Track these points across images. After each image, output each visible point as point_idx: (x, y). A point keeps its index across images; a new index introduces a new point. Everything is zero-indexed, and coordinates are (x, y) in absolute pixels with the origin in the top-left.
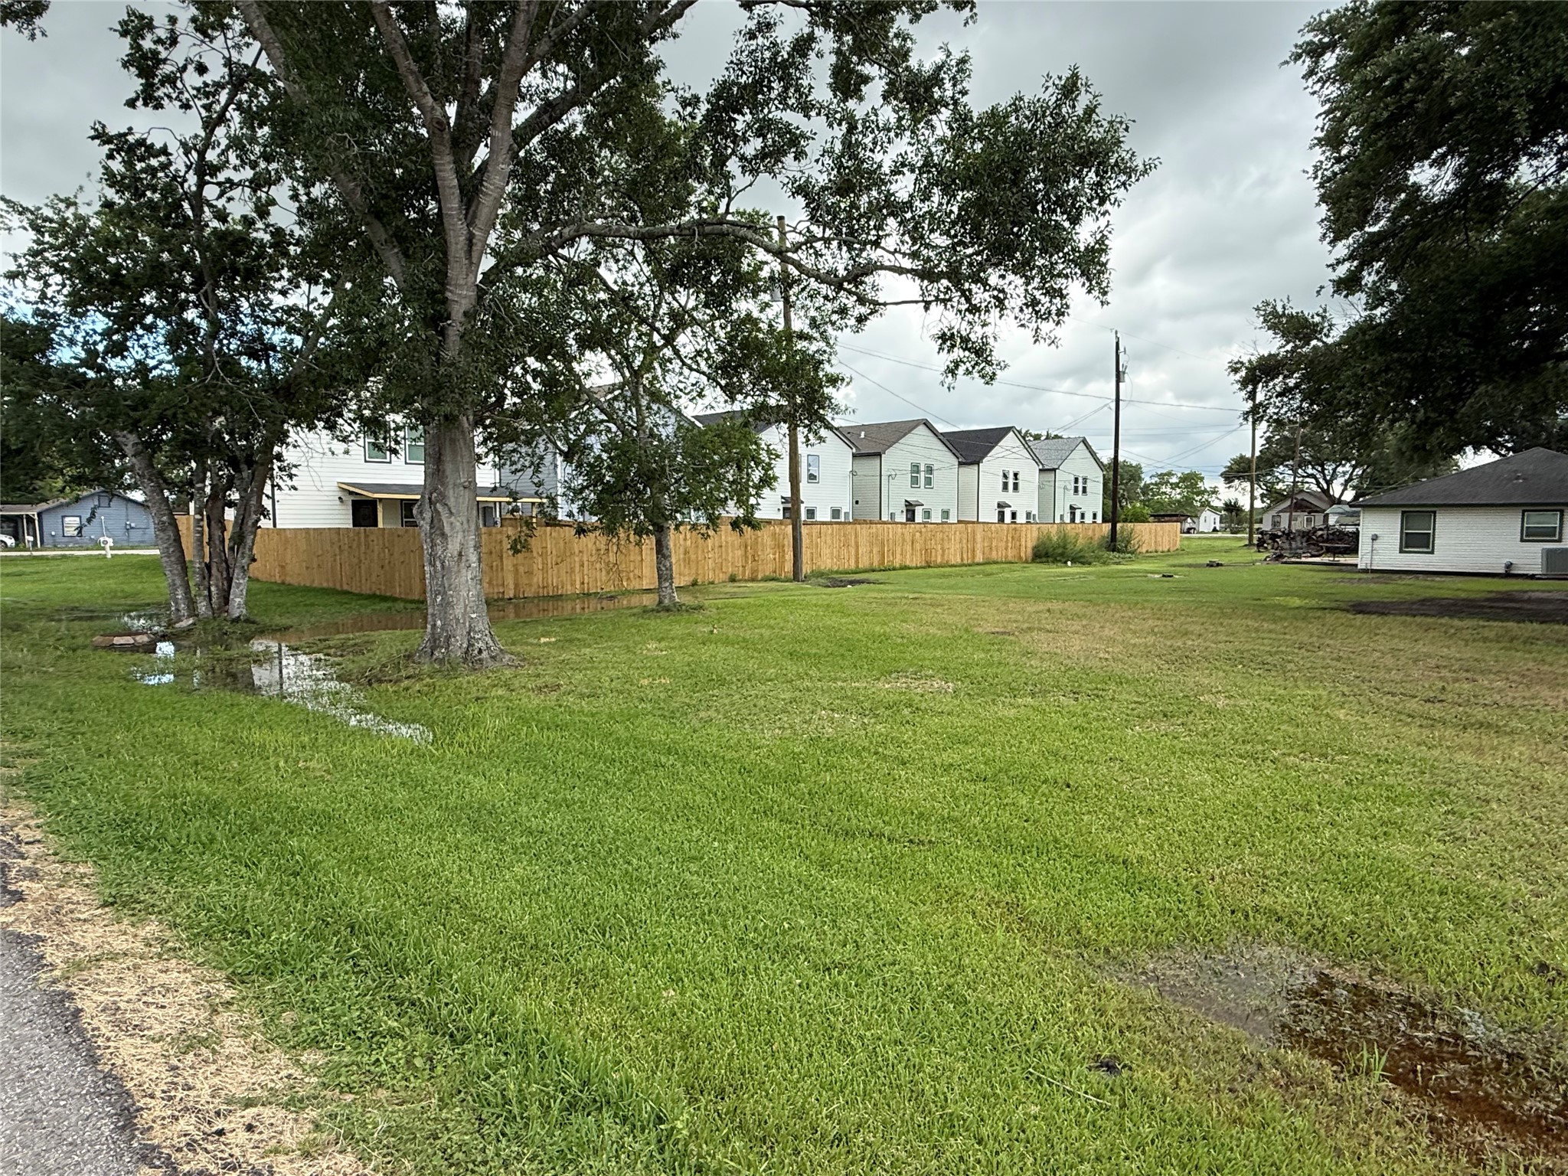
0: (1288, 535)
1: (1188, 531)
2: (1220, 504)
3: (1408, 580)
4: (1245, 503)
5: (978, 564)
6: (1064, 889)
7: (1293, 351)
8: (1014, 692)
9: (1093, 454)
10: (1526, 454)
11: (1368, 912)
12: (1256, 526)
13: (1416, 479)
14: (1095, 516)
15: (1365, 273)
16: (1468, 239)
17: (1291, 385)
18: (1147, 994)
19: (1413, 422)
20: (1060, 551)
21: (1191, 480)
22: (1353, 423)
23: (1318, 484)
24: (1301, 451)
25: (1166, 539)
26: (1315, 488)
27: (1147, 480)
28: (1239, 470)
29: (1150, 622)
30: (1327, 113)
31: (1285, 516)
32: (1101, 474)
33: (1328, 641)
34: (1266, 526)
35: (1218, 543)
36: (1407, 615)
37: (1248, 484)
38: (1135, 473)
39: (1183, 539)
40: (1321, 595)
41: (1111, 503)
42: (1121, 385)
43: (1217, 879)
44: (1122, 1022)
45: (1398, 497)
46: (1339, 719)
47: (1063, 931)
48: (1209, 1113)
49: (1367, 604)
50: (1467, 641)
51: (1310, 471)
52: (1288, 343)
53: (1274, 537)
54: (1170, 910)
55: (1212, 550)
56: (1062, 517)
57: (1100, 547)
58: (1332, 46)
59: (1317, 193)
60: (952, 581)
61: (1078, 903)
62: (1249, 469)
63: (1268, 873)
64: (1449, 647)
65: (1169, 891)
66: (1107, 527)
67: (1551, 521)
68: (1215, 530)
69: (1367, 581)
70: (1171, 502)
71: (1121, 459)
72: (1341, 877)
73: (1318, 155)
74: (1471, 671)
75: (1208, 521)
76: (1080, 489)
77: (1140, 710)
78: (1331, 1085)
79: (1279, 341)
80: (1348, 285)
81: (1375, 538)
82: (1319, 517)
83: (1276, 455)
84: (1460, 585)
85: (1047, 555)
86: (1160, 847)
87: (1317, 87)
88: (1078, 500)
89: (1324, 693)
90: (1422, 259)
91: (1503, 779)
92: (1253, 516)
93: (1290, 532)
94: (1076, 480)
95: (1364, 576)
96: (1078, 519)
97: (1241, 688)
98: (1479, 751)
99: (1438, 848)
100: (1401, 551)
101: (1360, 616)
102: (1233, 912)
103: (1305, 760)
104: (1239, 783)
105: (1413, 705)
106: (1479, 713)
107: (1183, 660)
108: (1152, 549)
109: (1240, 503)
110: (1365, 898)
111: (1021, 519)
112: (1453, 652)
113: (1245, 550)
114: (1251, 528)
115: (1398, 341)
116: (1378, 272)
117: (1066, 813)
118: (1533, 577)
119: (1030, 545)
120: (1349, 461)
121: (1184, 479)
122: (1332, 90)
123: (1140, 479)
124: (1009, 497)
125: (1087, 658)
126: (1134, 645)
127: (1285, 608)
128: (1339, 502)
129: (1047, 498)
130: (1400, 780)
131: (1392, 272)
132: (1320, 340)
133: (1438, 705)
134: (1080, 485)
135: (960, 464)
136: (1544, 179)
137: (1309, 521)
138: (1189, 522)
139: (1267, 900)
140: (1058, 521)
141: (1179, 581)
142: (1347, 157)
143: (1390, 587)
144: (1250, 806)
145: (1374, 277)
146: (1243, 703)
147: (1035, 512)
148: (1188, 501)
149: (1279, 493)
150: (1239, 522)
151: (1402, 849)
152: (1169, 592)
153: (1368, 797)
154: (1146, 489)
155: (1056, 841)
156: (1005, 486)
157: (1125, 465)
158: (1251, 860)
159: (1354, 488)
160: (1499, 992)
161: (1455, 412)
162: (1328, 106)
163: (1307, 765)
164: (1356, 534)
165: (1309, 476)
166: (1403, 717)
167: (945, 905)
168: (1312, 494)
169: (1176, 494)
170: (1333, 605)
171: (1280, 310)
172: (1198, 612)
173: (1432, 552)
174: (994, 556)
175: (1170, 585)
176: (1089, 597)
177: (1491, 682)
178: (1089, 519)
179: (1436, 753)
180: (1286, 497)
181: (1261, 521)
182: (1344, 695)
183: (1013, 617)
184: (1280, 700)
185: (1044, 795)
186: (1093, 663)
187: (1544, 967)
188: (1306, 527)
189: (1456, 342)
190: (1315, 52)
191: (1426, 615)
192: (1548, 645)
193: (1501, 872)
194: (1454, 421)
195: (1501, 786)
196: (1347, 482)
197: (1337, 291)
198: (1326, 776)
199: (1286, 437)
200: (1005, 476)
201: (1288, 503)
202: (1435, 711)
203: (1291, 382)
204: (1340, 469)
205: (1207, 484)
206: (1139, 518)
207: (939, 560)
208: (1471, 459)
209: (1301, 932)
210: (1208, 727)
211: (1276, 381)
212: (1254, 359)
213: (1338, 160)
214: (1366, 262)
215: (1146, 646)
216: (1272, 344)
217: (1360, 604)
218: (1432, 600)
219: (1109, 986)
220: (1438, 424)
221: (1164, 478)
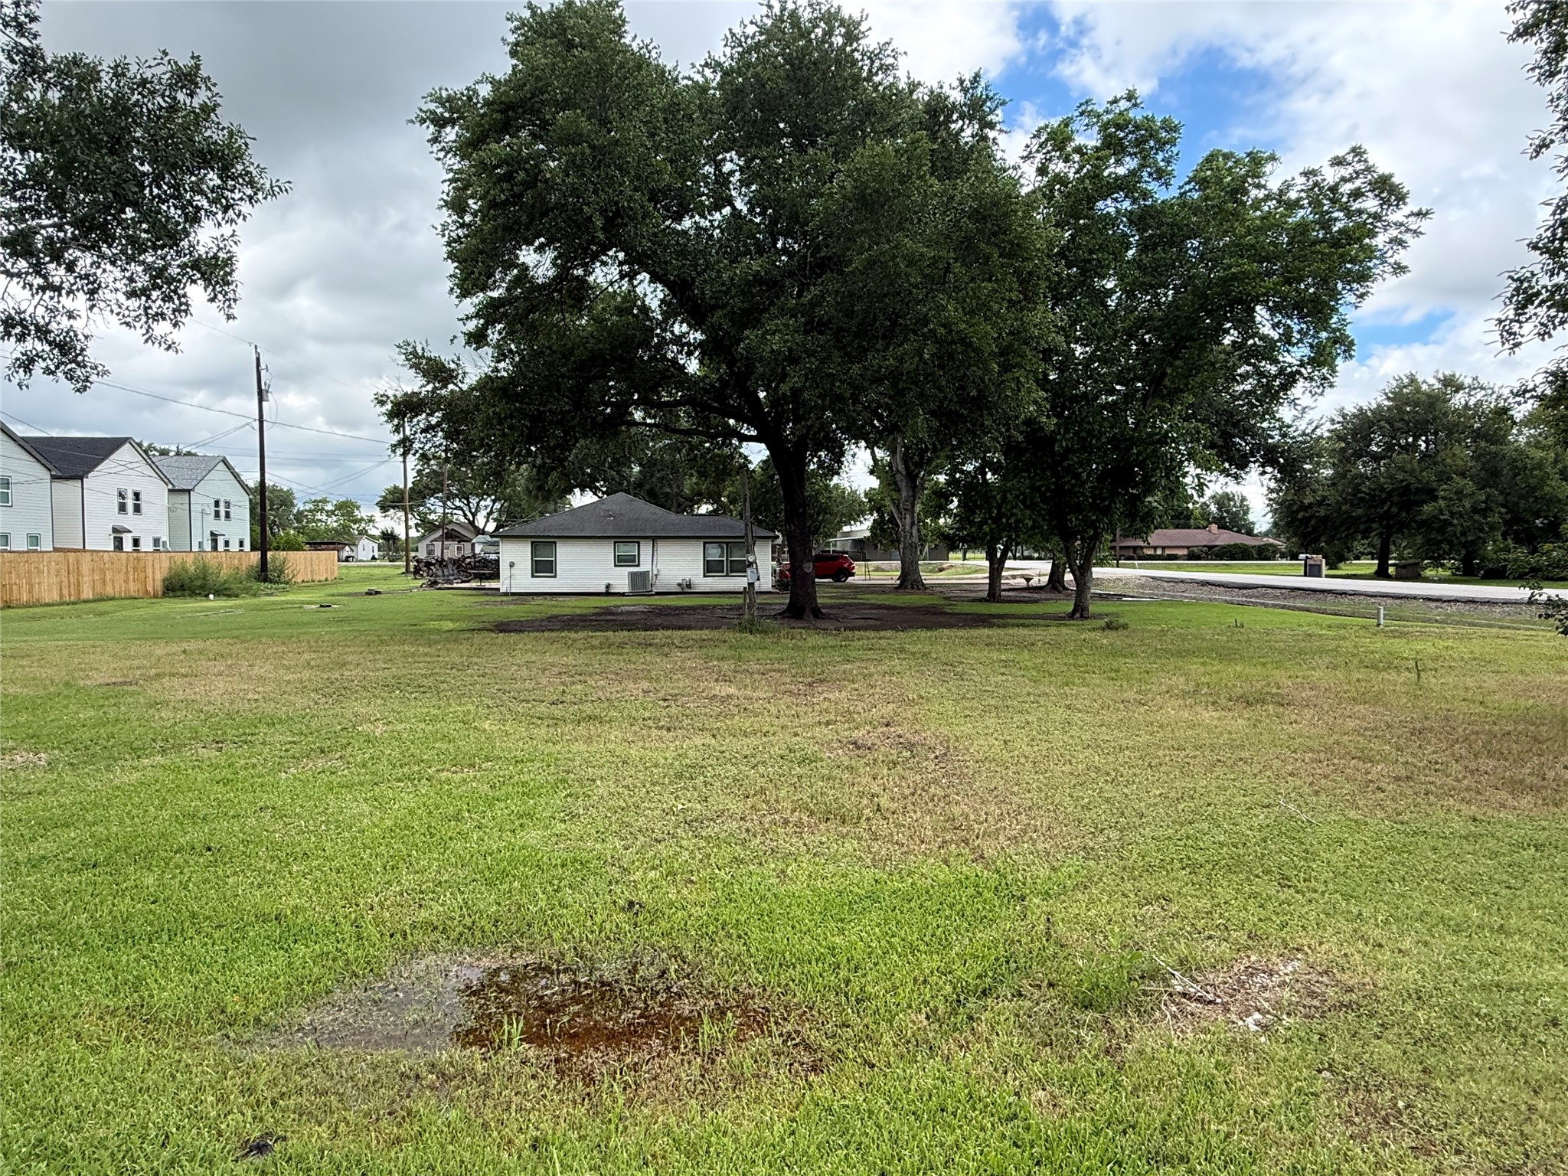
0: (441, 562)
1: (347, 559)
2: (377, 533)
3: (539, 600)
4: (400, 531)
5: (86, 601)
6: (204, 969)
7: (433, 391)
8: (137, 752)
9: (236, 476)
10: (614, 497)
11: (509, 898)
12: (413, 554)
13: (542, 514)
14: (241, 544)
15: (489, 331)
16: (564, 319)
17: (433, 423)
18: (303, 1051)
19: (534, 466)
20: (199, 583)
21: (346, 508)
22: (488, 463)
23: (465, 515)
24: (448, 485)
25: (322, 568)
26: (462, 519)
27: (300, 506)
28: (392, 501)
29: (306, 656)
30: (451, 181)
31: (438, 545)
32: (247, 498)
33: (475, 660)
34: (422, 554)
35: (376, 571)
36: (538, 631)
37: (403, 513)
38: (285, 500)
39: (340, 568)
40: (471, 617)
41: (258, 529)
42: (264, 403)
43: (377, 908)
44: (275, 1092)
45: (528, 529)
46: (485, 730)
47: (202, 1016)
48: (369, 1146)
49: (508, 624)
50: (580, 649)
51: (457, 503)
52: (428, 383)
53: (428, 564)
54: (328, 954)
55: (370, 578)
56: (200, 544)
57: (249, 577)
58: (452, 122)
59: (445, 249)
60: (46, 624)
61: (221, 979)
62: (402, 500)
63: (424, 887)
64: (567, 656)
65: (327, 934)
66: (256, 556)
67: (630, 550)
68: (374, 558)
69: (508, 603)
70: (328, 530)
71: (268, 483)
72: (487, 873)
73: (446, 216)
74: (583, 673)
75: (366, 549)
76: (222, 514)
77: (295, 750)
78: (479, 1067)
79: (420, 381)
80: (477, 339)
81: (512, 565)
82: (468, 546)
83: (427, 487)
84: (576, 604)
85: (182, 588)
86: (317, 890)
87: (441, 154)
88: (221, 526)
89: (472, 708)
90: (532, 329)
91: (604, 760)
92: (408, 546)
93: (443, 560)
94: (217, 503)
95: (505, 598)
96: (221, 547)
97: (399, 713)
98: (589, 740)
99: (560, 827)
100: (533, 576)
101: (501, 635)
102: (392, 936)
103: (455, 772)
104: (396, 806)
105: (542, 708)
106: (588, 708)
107: (340, 692)
108: (309, 578)
109: (397, 532)
110: (506, 886)
111: (147, 546)
112: (570, 660)
113: (403, 578)
114: (407, 556)
115: (517, 394)
116: (500, 333)
117: (206, 881)
118: (623, 594)
119: (159, 577)
120: (489, 496)
121: (340, 506)
122: (453, 161)
123: (293, 505)
124: (128, 520)
125: (232, 702)
126: (289, 682)
127: (438, 631)
128: (483, 532)
129: (181, 524)
130: (532, 776)
131: (511, 333)
132: (456, 384)
133: (560, 706)
134: (222, 510)
135: (54, 478)
136: (611, 284)
137: (459, 549)
138: (346, 552)
139: (424, 914)
140: (195, 548)
141: (336, 611)
142: (469, 225)
143: (525, 608)
144: (407, 827)
145: (496, 336)
146: (400, 727)
147: (165, 538)
148: (345, 530)
149: (432, 523)
150: (397, 551)
151: (533, 836)
152: (327, 622)
153: (508, 796)
154: (300, 516)
155: (194, 915)
156: (122, 508)
157: (274, 490)
158: (408, 880)
159: (495, 520)
160: (603, 934)
161: (565, 459)
162: (451, 175)
163: (457, 777)
164: (497, 561)
165: (457, 508)
166: (534, 720)
167: (33, 1038)
168: (460, 524)
169: (333, 522)
170: (481, 626)
171: (420, 352)
172: (357, 641)
173: (555, 577)
174: (109, 591)
175: (329, 615)
176: (236, 633)
177: (596, 681)
178: (234, 547)
179: (558, 747)
180: (438, 527)
181: (417, 550)
182: (489, 707)
183: (136, 663)
184: (434, 720)
185: (177, 866)
186: (239, 705)
187: (631, 904)
188: (456, 555)
189: (559, 400)
190: (440, 123)
191: (552, 630)
192: (632, 647)
193: (603, 837)
194: (564, 467)
195: (603, 766)
196: (489, 514)
197: (468, 343)
198: (474, 784)
199: (434, 471)
200: (121, 495)
201: (439, 533)
202: (557, 712)
203: (434, 421)
204: (483, 503)
205: (363, 513)
206: (291, 546)
207: (25, 598)
208: (581, 499)
209: (454, 935)
210: (367, 756)
211: (419, 418)
212: (399, 394)
213: (462, 226)
214: (490, 322)
215: (301, 681)
216: (414, 383)
217: (502, 624)
218: (556, 617)
219: (258, 1058)
220: (553, 469)
221: (318, 505)
